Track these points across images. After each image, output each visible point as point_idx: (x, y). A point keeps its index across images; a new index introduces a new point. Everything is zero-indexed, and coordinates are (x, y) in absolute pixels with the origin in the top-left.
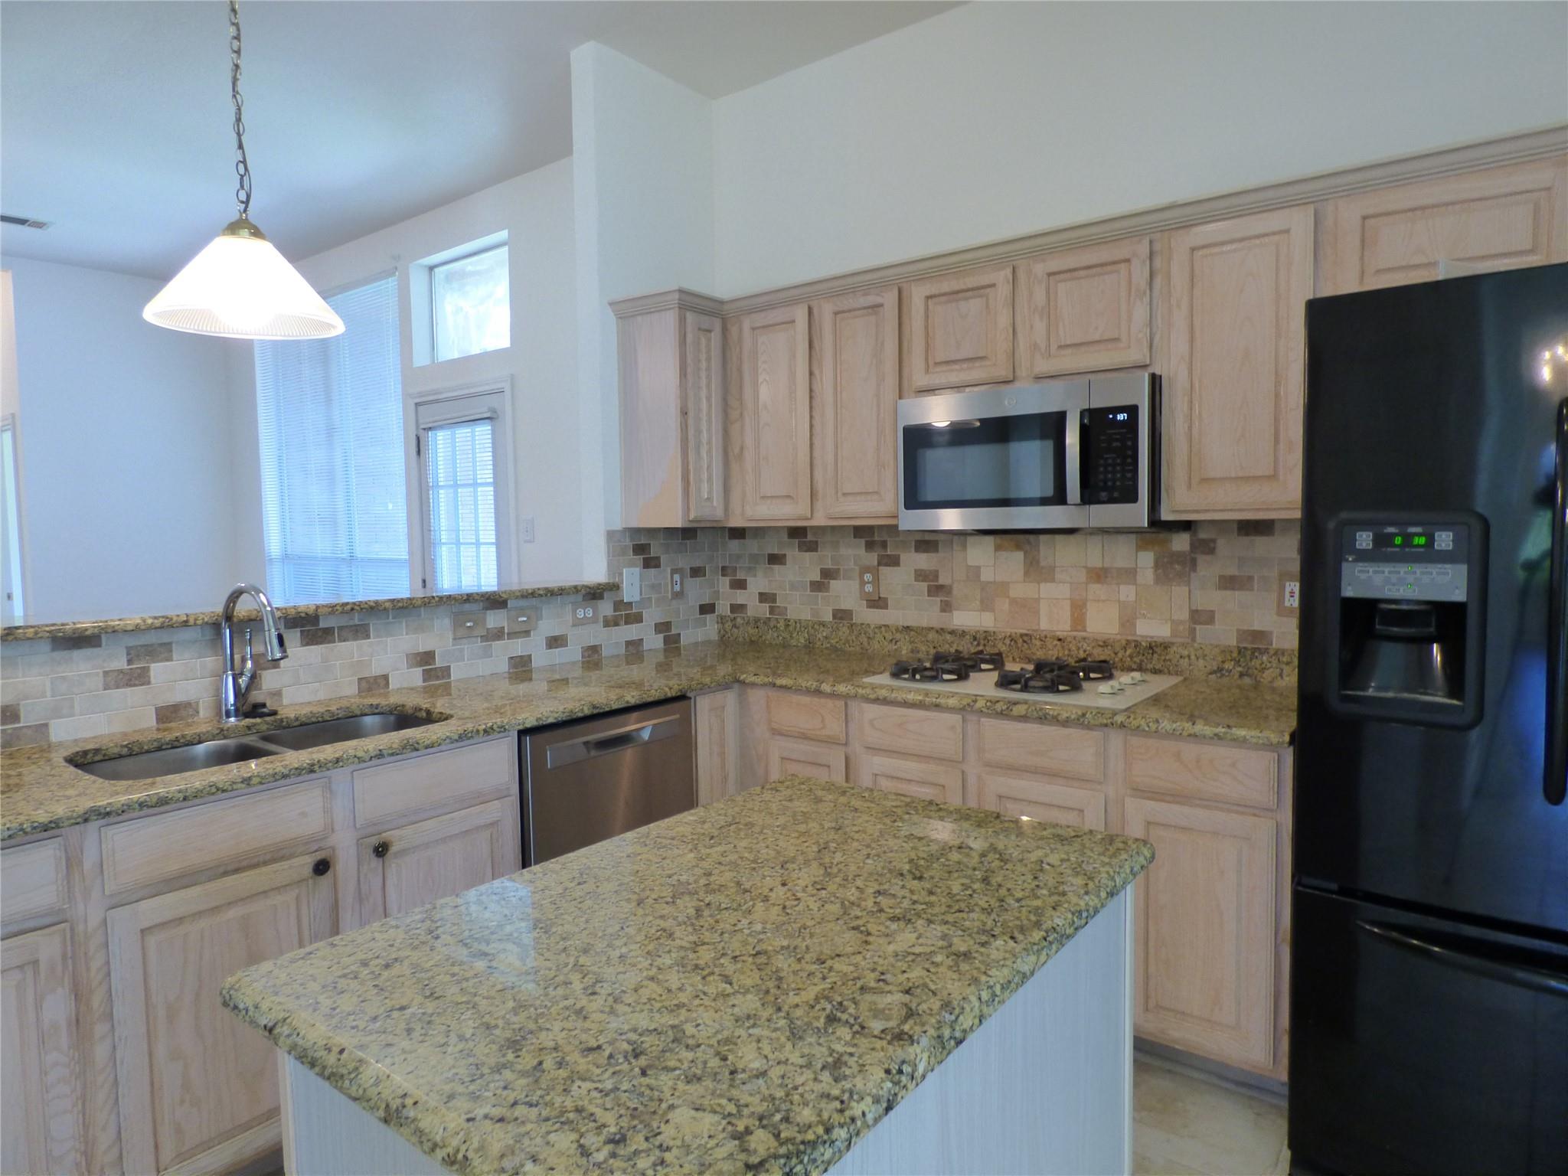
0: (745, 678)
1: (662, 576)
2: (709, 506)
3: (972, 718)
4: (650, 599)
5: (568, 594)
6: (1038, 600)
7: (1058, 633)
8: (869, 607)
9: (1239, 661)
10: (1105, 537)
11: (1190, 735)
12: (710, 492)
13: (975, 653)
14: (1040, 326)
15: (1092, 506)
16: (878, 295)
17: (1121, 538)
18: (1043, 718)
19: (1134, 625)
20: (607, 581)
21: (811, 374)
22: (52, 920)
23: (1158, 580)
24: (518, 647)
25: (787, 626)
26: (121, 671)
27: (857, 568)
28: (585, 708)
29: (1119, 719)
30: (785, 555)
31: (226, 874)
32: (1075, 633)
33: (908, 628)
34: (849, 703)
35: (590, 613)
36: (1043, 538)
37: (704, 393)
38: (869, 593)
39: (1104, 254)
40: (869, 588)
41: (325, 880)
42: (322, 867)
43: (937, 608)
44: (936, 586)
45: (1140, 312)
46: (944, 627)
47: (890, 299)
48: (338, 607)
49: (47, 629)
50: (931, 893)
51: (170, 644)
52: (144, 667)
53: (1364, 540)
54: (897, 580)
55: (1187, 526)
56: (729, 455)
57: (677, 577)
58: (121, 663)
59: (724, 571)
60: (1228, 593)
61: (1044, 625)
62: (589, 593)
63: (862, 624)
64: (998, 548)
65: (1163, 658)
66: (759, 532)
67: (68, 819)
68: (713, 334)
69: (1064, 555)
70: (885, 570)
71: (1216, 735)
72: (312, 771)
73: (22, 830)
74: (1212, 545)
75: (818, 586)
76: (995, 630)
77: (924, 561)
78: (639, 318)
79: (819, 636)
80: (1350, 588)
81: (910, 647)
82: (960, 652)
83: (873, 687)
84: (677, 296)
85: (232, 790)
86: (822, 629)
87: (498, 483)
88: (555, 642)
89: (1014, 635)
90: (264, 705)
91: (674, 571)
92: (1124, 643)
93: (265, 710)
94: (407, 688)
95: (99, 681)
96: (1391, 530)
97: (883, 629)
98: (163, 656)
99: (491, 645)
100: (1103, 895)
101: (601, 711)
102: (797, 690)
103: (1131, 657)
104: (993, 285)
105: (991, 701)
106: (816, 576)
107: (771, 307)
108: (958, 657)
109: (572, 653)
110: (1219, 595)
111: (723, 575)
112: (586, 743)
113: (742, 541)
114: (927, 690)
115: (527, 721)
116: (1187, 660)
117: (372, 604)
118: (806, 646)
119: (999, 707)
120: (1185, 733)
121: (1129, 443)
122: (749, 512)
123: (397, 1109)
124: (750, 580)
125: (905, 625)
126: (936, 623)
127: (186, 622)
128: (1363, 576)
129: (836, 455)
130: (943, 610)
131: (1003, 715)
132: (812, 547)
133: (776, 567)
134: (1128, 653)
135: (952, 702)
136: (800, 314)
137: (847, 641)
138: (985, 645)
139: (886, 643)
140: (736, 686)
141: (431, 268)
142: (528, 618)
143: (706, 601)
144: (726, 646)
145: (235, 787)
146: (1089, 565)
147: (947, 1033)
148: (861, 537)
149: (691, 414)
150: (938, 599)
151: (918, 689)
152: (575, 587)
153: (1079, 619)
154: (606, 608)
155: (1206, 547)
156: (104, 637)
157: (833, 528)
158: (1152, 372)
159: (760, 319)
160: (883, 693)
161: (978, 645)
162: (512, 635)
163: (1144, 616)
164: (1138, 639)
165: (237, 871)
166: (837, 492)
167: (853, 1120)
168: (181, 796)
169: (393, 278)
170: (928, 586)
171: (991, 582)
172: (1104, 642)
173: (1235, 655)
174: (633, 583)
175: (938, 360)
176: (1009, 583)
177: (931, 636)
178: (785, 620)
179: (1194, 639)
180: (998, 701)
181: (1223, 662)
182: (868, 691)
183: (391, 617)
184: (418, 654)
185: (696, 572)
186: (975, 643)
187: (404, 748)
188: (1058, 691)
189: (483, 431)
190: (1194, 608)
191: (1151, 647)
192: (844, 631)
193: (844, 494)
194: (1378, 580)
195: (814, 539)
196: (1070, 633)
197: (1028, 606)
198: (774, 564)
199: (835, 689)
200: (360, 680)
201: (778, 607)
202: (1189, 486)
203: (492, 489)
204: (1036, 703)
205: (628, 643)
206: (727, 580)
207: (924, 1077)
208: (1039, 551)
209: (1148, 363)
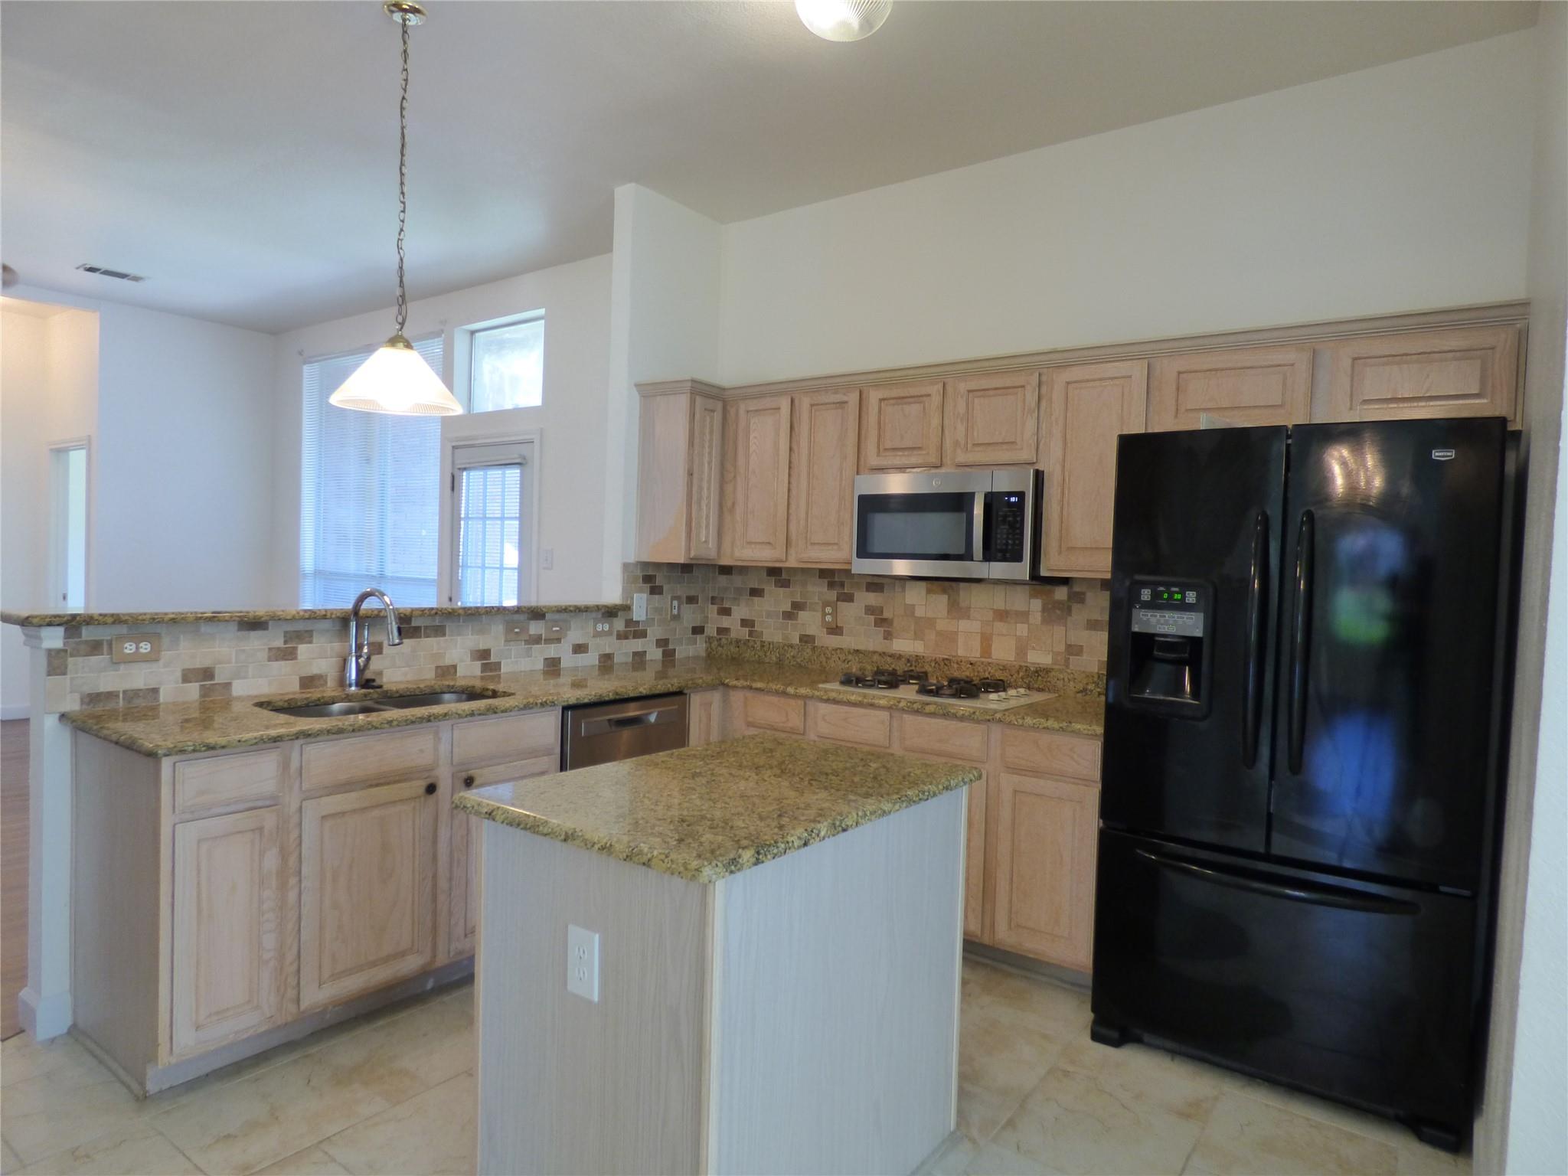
0: (729, 682)
1: (662, 601)
2: (706, 547)
3: (896, 714)
4: (653, 619)
5: (592, 611)
6: (956, 633)
7: (970, 659)
8: (829, 633)
9: (1098, 683)
10: (1008, 587)
11: (1044, 728)
12: (707, 537)
13: (908, 671)
14: (961, 428)
15: (992, 563)
16: (844, 394)
17: (1019, 588)
18: (946, 715)
19: (1026, 654)
20: (621, 603)
21: (791, 449)
22: (273, 803)
23: (1045, 621)
24: (552, 651)
25: (763, 646)
26: (279, 649)
27: (820, 602)
28: (611, 694)
29: (998, 716)
30: (764, 589)
31: (371, 786)
32: (983, 660)
33: (857, 651)
34: (807, 702)
35: (607, 627)
36: (962, 585)
37: (706, 459)
38: (829, 622)
39: (1008, 381)
40: (828, 618)
41: (432, 798)
42: (431, 789)
43: (881, 636)
44: (881, 619)
45: (1031, 424)
46: (884, 650)
47: (853, 398)
48: (426, 611)
49: (237, 614)
50: (841, 781)
51: (312, 631)
52: (294, 647)
53: (1146, 594)
54: (851, 613)
55: (1065, 581)
56: (724, 508)
57: (675, 603)
58: (279, 643)
59: (713, 600)
60: (1093, 632)
61: (961, 652)
62: (608, 612)
63: (822, 647)
64: (929, 591)
65: (1045, 680)
66: (743, 570)
67: (288, 736)
68: (715, 413)
69: (977, 599)
70: (842, 605)
71: (1061, 728)
72: (429, 721)
73: (262, 740)
74: (1083, 596)
75: (788, 616)
76: (924, 655)
77: (873, 599)
78: (658, 398)
79: (788, 655)
80: (1136, 626)
81: (859, 667)
82: (896, 670)
83: (826, 691)
84: (689, 384)
85: (381, 728)
86: (790, 649)
87: (524, 518)
88: (579, 649)
89: (938, 659)
90: (374, 680)
91: (674, 598)
92: (1017, 667)
93: (374, 684)
94: (471, 677)
95: (264, 655)
96: (1162, 589)
97: (838, 651)
98: (307, 639)
99: (531, 648)
100: (941, 787)
101: (622, 697)
102: (768, 692)
103: (1022, 678)
104: (929, 395)
105: (911, 702)
106: (788, 607)
107: (762, 396)
108: (893, 673)
109: (591, 659)
110: (1086, 633)
111: (712, 604)
112: (609, 720)
113: (728, 576)
114: (865, 693)
115: (570, 700)
116: (1062, 681)
117: (450, 611)
118: (777, 663)
119: (915, 706)
120: (1041, 726)
121: (1019, 519)
122: (737, 553)
123: (572, 834)
124: (734, 609)
125: (856, 648)
126: (880, 649)
127: (325, 615)
128: (1145, 619)
129: (807, 514)
130: (885, 638)
131: (917, 712)
132: (785, 584)
133: (756, 599)
134: (1020, 675)
135: (883, 702)
136: (785, 404)
137: (810, 660)
138: (916, 666)
139: (840, 663)
140: (721, 688)
141: (473, 333)
142: (561, 628)
143: (698, 624)
144: (711, 659)
145: (383, 726)
146: (995, 608)
147: (838, 823)
148: (824, 578)
149: (695, 476)
150: (882, 629)
151: (859, 693)
152: (597, 606)
153: (986, 650)
154: (619, 624)
155: (1078, 598)
156: (270, 623)
157: (803, 570)
158: (1036, 468)
159: (753, 405)
160: (833, 695)
161: (911, 666)
162: (548, 641)
163: (1034, 648)
164: (1028, 665)
165: (377, 785)
166: (806, 543)
167: (788, 842)
168: (351, 728)
169: (440, 339)
170: (875, 619)
171: (923, 618)
172: (1004, 666)
173: (1096, 679)
174: (641, 607)
175: (887, 447)
176: (935, 618)
177: (876, 657)
178: (761, 641)
179: (1067, 666)
180: (916, 703)
181: (1087, 684)
182: (822, 693)
183: (461, 621)
184: (478, 651)
185: (691, 600)
186: (909, 664)
187: (488, 710)
188: (960, 697)
189: (513, 474)
190: (1069, 643)
191: (1037, 672)
192: (808, 652)
193: (812, 544)
194: (1153, 620)
195: (787, 578)
196: (978, 659)
197: (951, 637)
198: (755, 596)
199: (798, 691)
200: (437, 667)
201: (756, 631)
202: (1060, 553)
203: (517, 522)
204: (941, 705)
205: (635, 654)
206: (715, 607)
207: (824, 838)
208: (959, 595)
209: (1035, 460)
